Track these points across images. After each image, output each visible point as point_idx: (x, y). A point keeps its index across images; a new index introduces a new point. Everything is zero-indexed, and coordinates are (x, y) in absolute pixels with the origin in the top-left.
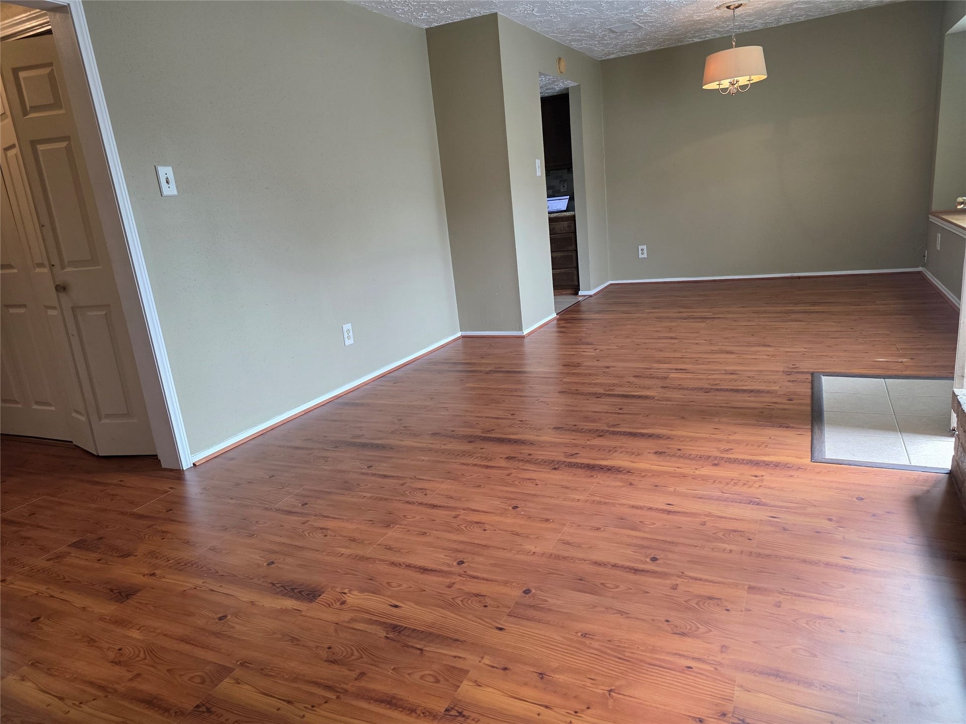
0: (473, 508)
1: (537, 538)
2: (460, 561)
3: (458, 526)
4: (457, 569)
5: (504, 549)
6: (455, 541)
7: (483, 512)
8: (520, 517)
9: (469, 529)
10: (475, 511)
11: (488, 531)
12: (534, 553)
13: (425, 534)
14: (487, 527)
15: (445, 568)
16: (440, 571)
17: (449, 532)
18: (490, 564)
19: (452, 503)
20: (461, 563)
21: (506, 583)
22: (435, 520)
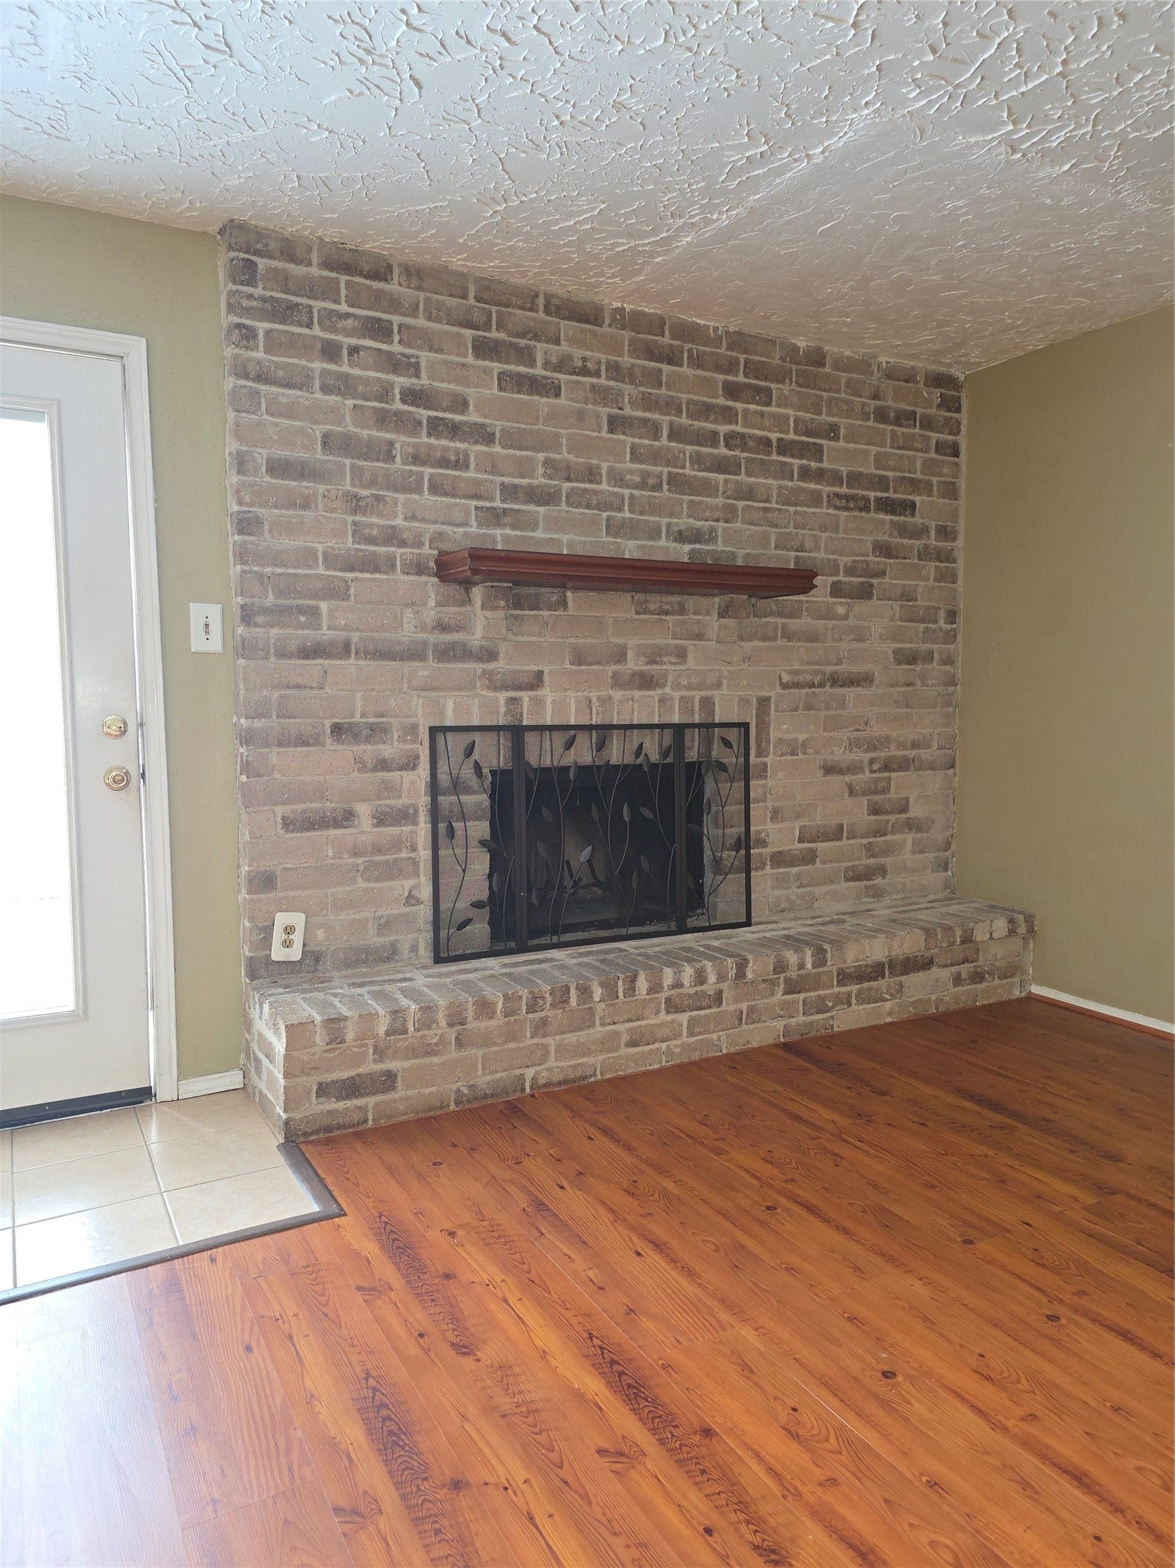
0: (981, 1422)
1: (898, 1298)
2: (1052, 1321)
3: (1034, 1393)
4: (1061, 1310)
5: (966, 1305)
6: (1051, 1361)
7: (963, 1399)
8: (896, 1349)
9: (1014, 1374)
10: (979, 1411)
11: (977, 1350)
12: (921, 1279)
13: (1116, 1409)
14: (973, 1361)
15: (1083, 1321)
16: (1094, 1320)
17: (1058, 1386)
18: (1002, 1294)
19: (1029, 1463)
20: (1053, 1318)
21: (992, 1262)
22: (1086, 1433)
